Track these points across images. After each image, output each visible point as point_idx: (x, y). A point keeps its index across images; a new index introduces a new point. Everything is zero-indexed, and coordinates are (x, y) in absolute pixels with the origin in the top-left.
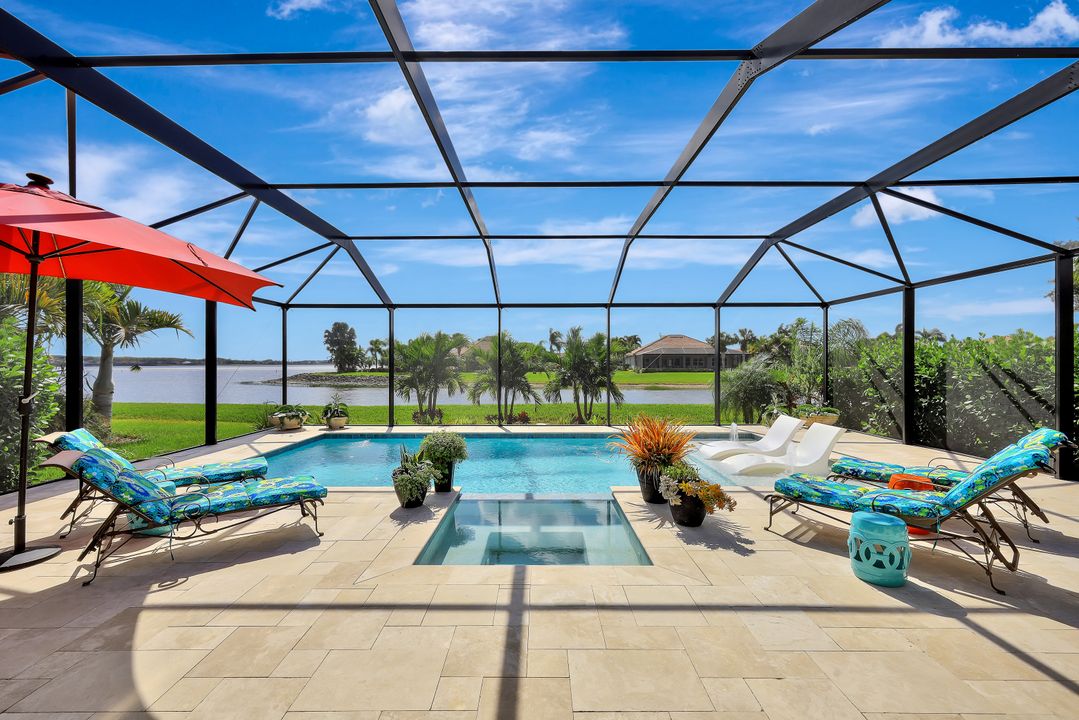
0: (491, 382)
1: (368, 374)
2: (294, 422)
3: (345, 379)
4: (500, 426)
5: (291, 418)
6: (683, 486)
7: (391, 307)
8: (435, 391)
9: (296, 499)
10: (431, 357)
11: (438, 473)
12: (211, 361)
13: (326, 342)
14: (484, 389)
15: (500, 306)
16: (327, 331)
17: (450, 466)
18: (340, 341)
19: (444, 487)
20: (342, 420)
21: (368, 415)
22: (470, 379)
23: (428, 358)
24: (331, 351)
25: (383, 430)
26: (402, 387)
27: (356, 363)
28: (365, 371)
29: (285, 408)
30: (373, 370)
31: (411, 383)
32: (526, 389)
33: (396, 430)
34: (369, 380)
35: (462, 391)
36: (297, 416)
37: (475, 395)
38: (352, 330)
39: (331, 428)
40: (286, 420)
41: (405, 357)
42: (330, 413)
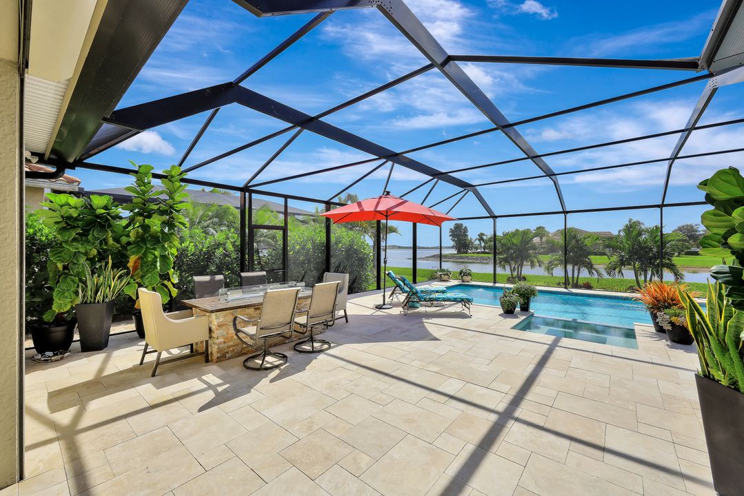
0: (560, 260)
1: (476, 255)
2: (446, 277)
3: (461, 258)
4: (566, 288)
5: (445, 275)
6: (674, 319)
7: (495, 217)
8: (521, 265)
9: (462, 300)
10: (519, 244)
11: (522, 300)
12: (415, 248)
13: (450, 236)
14: (556, 265)
15: (565, 212)
16: (451, 229)
17: (528, 299)
18: (459, 235)
19: (525, 308)
20: (469, 278)
21: (482, 277)
22: (546, 259)
23: (517, 246)
24: (453, 241)
25: (491, 284)
26: (500, 262)
27: (468, 248)
28: (474, 253)
29: (441, 270)
30: (479, 253)
31: (506, 261)
32: (590, 267)
33: (497, 285)
34: (476, 259)
35: (540, 266)
36: (448, 274)
37: (549, 268)
38: (465, 227)
39: (463, 281)
40: (443, 276)
41: (502, 245)
42: (463, 274)
